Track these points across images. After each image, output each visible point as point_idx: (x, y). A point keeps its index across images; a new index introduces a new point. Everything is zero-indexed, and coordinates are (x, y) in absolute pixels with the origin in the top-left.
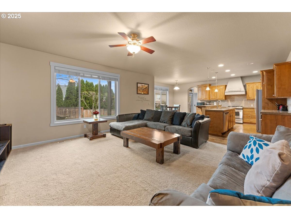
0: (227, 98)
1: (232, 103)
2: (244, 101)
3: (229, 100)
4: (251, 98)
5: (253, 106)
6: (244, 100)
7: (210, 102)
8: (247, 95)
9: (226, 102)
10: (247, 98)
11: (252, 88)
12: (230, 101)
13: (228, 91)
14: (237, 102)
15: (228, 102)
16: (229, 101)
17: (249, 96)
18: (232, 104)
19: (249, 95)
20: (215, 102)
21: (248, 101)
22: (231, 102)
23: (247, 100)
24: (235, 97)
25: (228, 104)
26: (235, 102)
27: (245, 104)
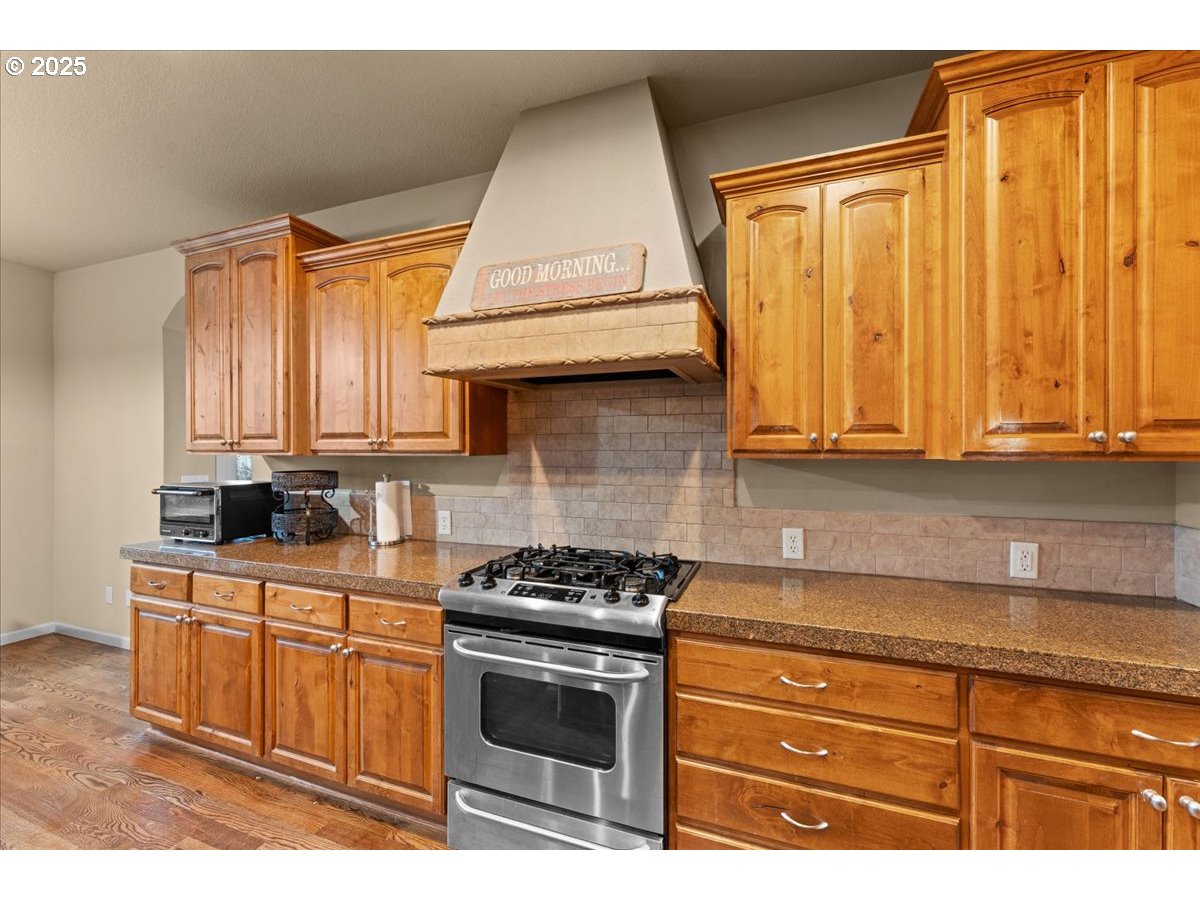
0: (513, 426)
1: (572, 492)
2: (705, 470)
3: (536, 460)
4: (790, 440)
5: (799, 555)
6: (696, 458)
7: (334, 474)
8: (737, 388)
9: (503, 490)
10: (733, 437)
11: (809, 257)
12: (550, 468)
13: (467, 312)
14: (622, 479)
15: (529, 482)
16: (539, 475)
17: (753, 390)
18: (566, 515)
19: (766, 381)
20: (379, 485)
21: (741, 482)
22: (551, 484)
23: (728, 465)
24: (602, 423)
25: (528, 517)
26: (599, 491)
27: (705, 514)
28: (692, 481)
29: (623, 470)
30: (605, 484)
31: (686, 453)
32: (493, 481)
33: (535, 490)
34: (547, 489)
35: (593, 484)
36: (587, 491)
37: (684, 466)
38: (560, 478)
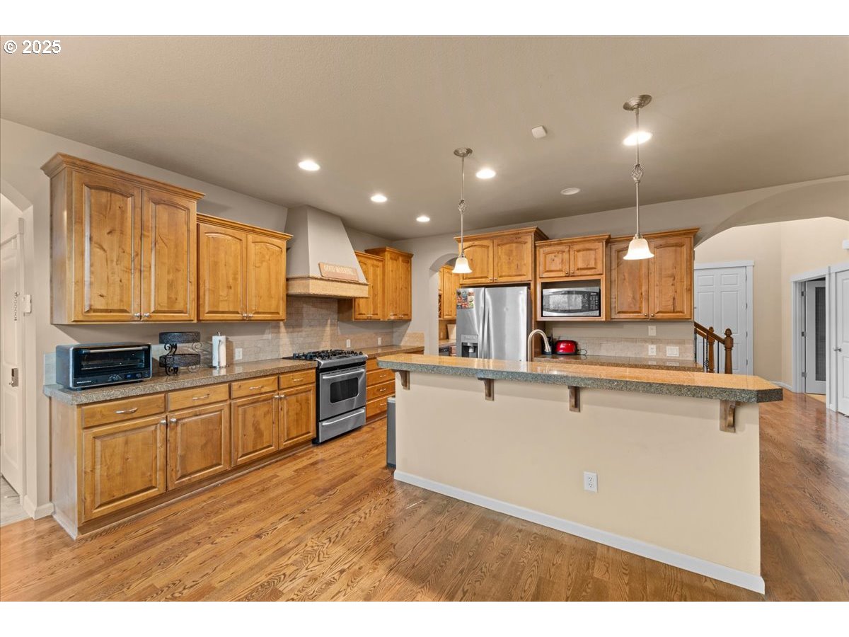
2: (331, 325)
14: (311, 329)
18: (292, 343)
24: (305, 310)
25: (279, 346)
26: (304, 334)
27: (331, 338)
28: (328, 328)
29: (311, 326)
30: (306, 331)
31: (327, 320)
32: (263, 333)
33: (281, 335)
34: (286, 334)
35: (301, 331)
36: (300, 334)
37: (326, 324)
38: (291, 330)
